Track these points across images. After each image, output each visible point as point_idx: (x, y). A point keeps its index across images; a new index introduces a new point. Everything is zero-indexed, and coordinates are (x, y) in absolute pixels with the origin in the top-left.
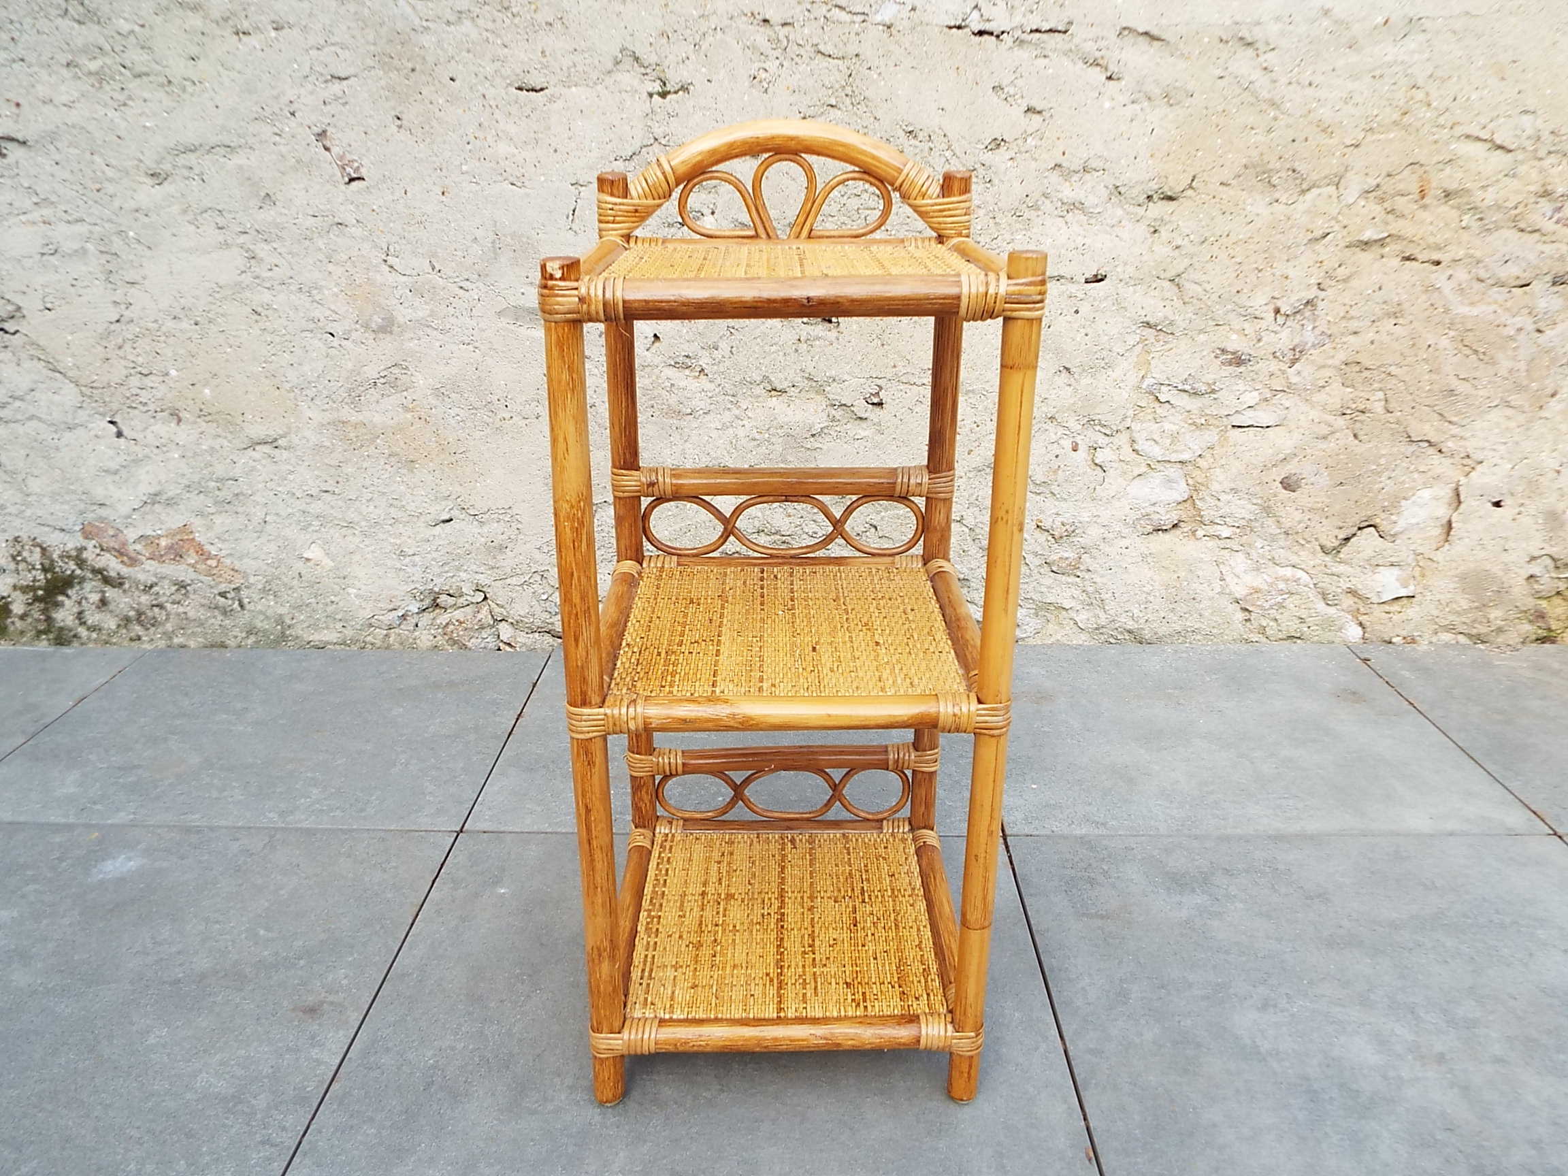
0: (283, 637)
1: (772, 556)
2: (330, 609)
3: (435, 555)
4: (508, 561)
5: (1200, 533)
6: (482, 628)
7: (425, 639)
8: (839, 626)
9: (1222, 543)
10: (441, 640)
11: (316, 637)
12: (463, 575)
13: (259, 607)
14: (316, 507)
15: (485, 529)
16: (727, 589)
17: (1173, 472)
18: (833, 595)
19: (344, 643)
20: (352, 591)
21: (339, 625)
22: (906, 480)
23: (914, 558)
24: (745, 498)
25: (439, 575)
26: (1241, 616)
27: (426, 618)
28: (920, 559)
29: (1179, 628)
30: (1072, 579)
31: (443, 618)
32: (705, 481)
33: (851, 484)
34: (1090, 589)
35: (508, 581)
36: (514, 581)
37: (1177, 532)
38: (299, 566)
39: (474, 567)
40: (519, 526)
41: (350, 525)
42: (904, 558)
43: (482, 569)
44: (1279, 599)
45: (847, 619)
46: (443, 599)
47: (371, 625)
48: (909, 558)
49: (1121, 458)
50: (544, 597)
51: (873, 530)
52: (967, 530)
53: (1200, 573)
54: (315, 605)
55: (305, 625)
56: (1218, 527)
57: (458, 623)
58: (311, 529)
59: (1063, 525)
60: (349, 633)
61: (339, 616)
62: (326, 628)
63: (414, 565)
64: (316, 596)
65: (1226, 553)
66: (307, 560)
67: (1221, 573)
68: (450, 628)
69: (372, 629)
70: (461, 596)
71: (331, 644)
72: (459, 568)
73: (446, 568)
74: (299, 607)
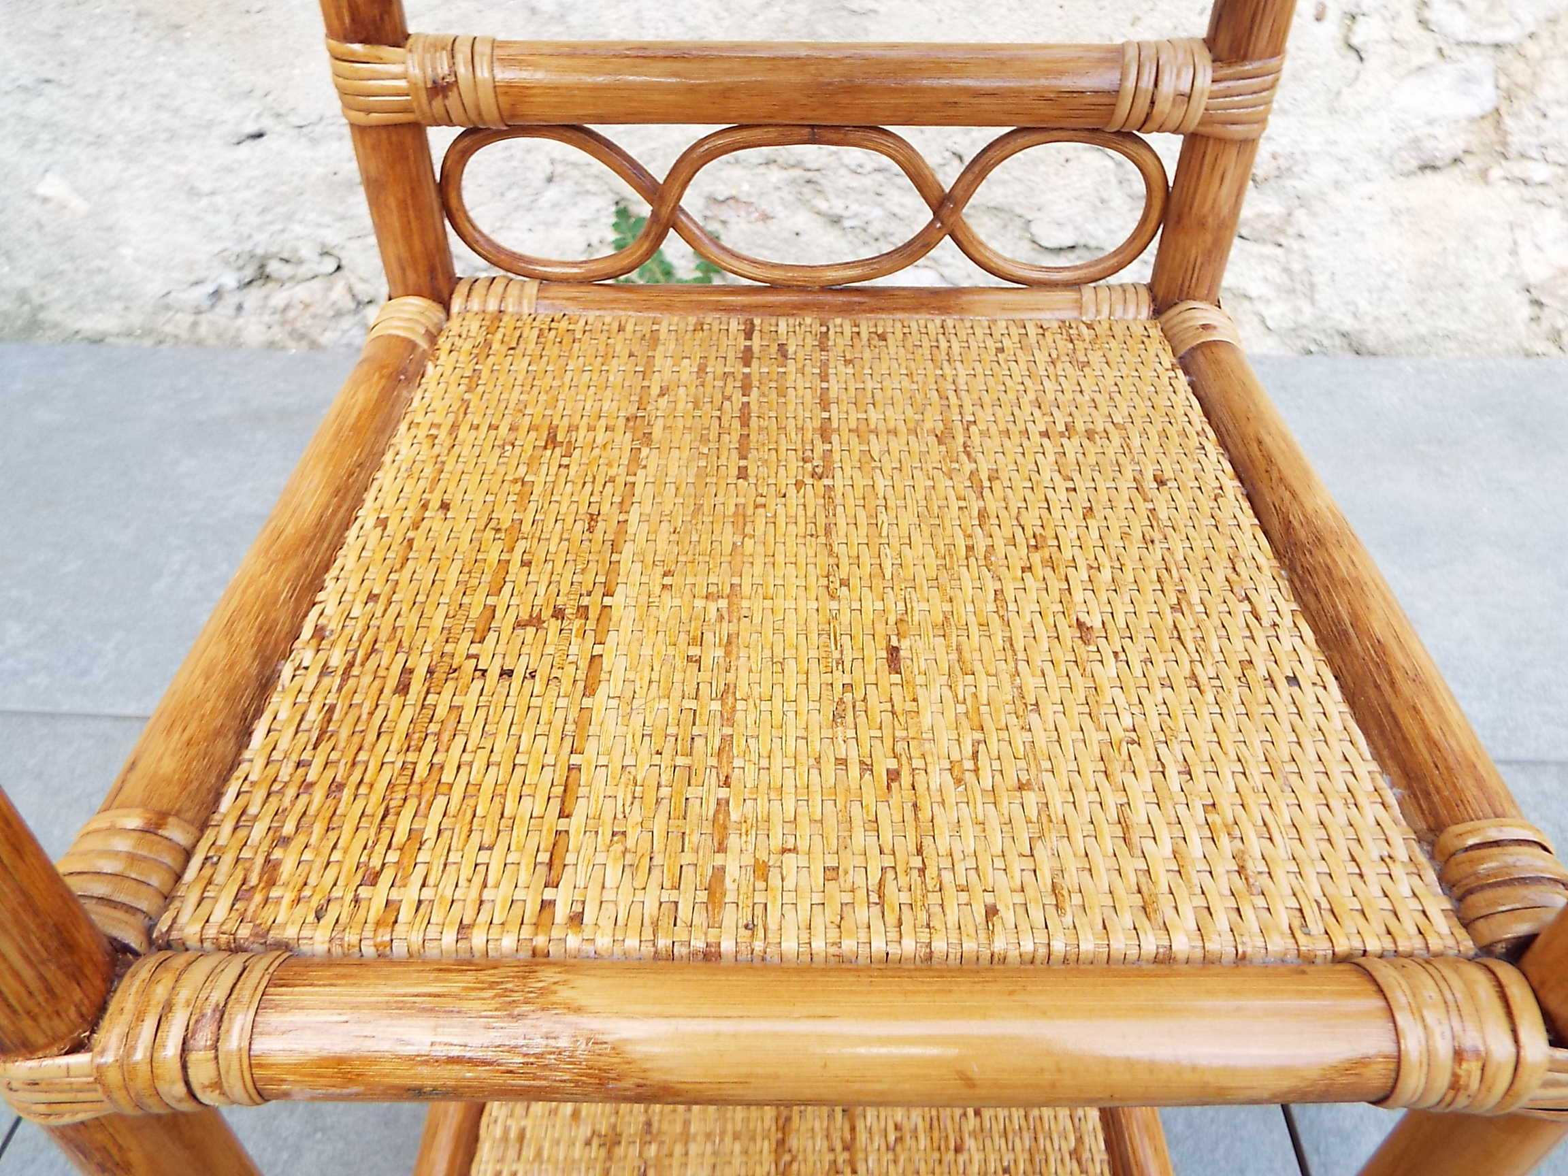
0: (33, 325)
1: (774, 287)
2: (99, 280)
3: (247, 194)
5: (1496, 173)
6: (339, 314)
7: (254, 330)
8: (961, 543)
9: (1528, 193)
10: (278, 334)
11: (90, 324)
12: (298, 229)
14: (38, 108)
15: (319, 151)
16: (655, 391)
17: (1480, 63)
18: (932, 420)
19: (129, 334)
20: (127, 252)
21: (118, 306)
22: (1147, 82)
23: (1131, 295)
24: (703, 130)
25: (261, 228)
26: (1527, 311)
27: (253, 297)
28: (1145, 297)
29: (1423, 330)
30: (1270, 250)
31: (279, 298)
32: (589, 79)
33: (992, 94)
34: (1296, 267)
37: (1456, 171)
38: (34, 208)
39: (312, 216)
41: (99, 141)
42: (1103, 294)
43: (327, 219)
45: (983, 515)
46: (273, 267)
47: (167, 307)
48: (1117, 295)
49: (1396, 35)
53: (1479, 242)
54: (71, 274)
55: (65, 305)
56: (1530, 165)
57: (302, 306)
58: (39, 147)
59: (1274, 157)
60: (136, 319)
61: (115, 292)
62: (100, 310)
63: (217, 211)
64: (72, 259)
65: (1531, 209)
66: (45, 200)
67: (1515, 243)
68: (292, 314)
69: (171, 313)
70: (300, 262)
71: (111, 335)
72: (290, 217)
73: (268, 217)
74: (49, 275)
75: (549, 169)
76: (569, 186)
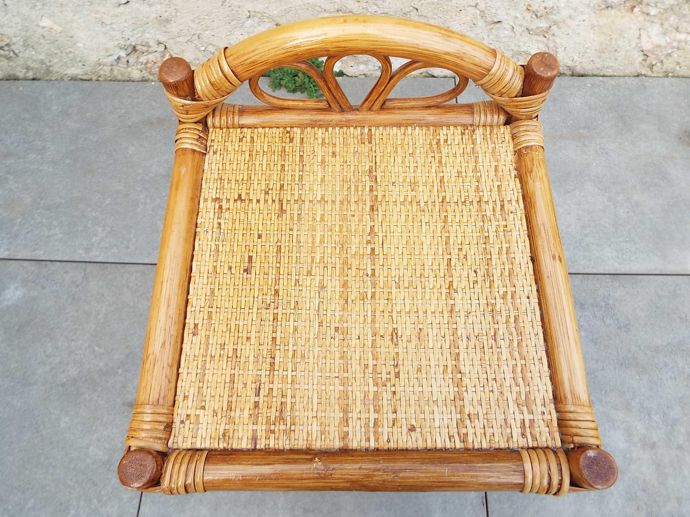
2: (71, 55)
3: (126, 24)
4: (174, 28)
5: (637, 9)
7: (135, 72)
10: (145, 74)
12: (147, 35)
13: (27, 55)
15: (154, 9)
20: (80, 45)
21: (80, 64)
25: (133, 36)
26: (641, 58)
27: (132, 59)
29: (599, 66)
30: (541, 38)
31: (143, 59)
34: (551, 45)
35: (178, 39)
36: (181, 39)
37: (621, 6)
38: (40, 30)
39: (152, 31)
40: (176, 7)
43: (159, 32)
44: (670, 51)
46: (139, 48)
47: (100, 65)
50: (203, 48)
51: (415, 11)
52: (478, 12)
53: (626, 35)
54: (60, 54)
55: (59, 65)
56: (651, 8)
57: (153, 63)
58: (37, 8)
59: (545, 8)
60: (88, 69)
61: (78, 59)
62: (73, 66)
63: (114, 30)
64: (59, 49)
65: (648, 24)
66: (44, 27)
67: (640, 35)
68: (149, 65)
69: (101, 67)
70: (149, 46)
71: (80, 75)
72: (144, 32)
73: (135, 32)
74: (51, 55)
75: (248, 14)
76: (256, 19)
